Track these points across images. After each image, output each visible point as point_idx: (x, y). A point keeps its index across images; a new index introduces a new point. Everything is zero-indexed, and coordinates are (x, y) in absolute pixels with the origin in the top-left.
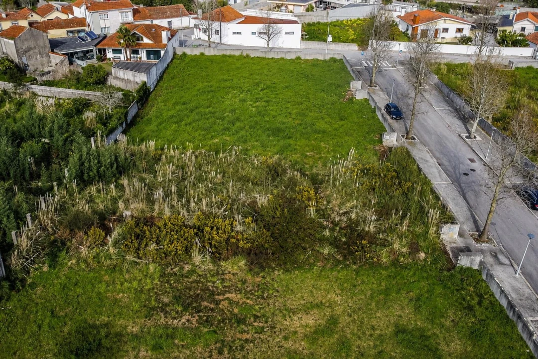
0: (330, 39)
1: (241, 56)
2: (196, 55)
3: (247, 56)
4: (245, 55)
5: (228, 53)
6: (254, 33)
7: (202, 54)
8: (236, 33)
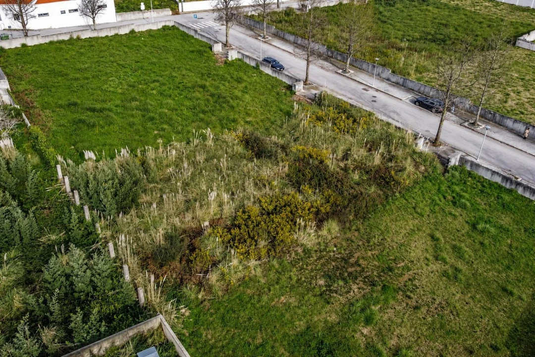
0: (143, 7)
1: (71, 39)
2: (16, 48)
3: (78, 38)
4: (75, 37)
5: (55, 39)
6: (63, 12)
7: (24, 45)
8: (42, 15)
